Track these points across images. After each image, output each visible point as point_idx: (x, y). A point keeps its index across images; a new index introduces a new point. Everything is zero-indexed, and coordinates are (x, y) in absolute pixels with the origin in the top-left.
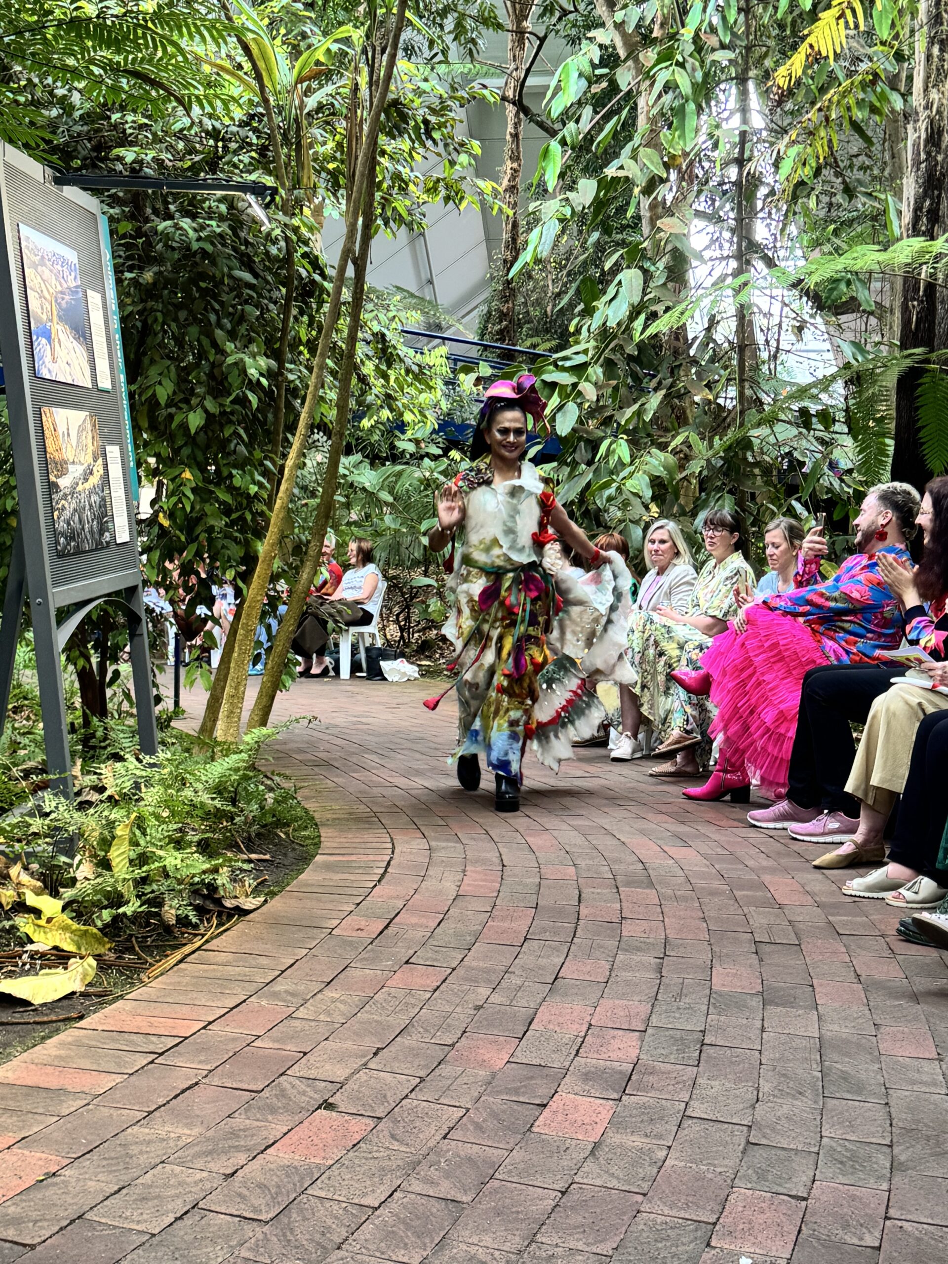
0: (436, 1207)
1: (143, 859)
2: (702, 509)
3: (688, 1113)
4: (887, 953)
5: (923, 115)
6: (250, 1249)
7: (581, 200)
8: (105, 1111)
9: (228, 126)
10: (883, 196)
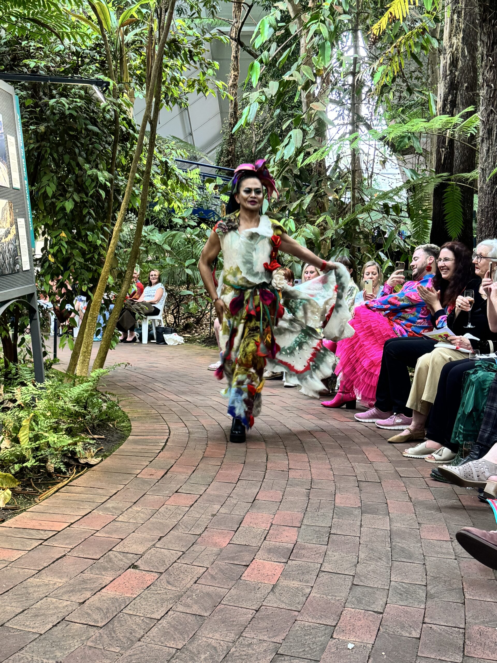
0: (191, 619)
1: (36, 438)
2: (332, 256)
3: (322, 569)
4: (425, 486)
5: (448, 51)
6: (92, 641)
7: (271, 92)
8: (16, 570)
9: (84, 50)
10: (427, 93)
